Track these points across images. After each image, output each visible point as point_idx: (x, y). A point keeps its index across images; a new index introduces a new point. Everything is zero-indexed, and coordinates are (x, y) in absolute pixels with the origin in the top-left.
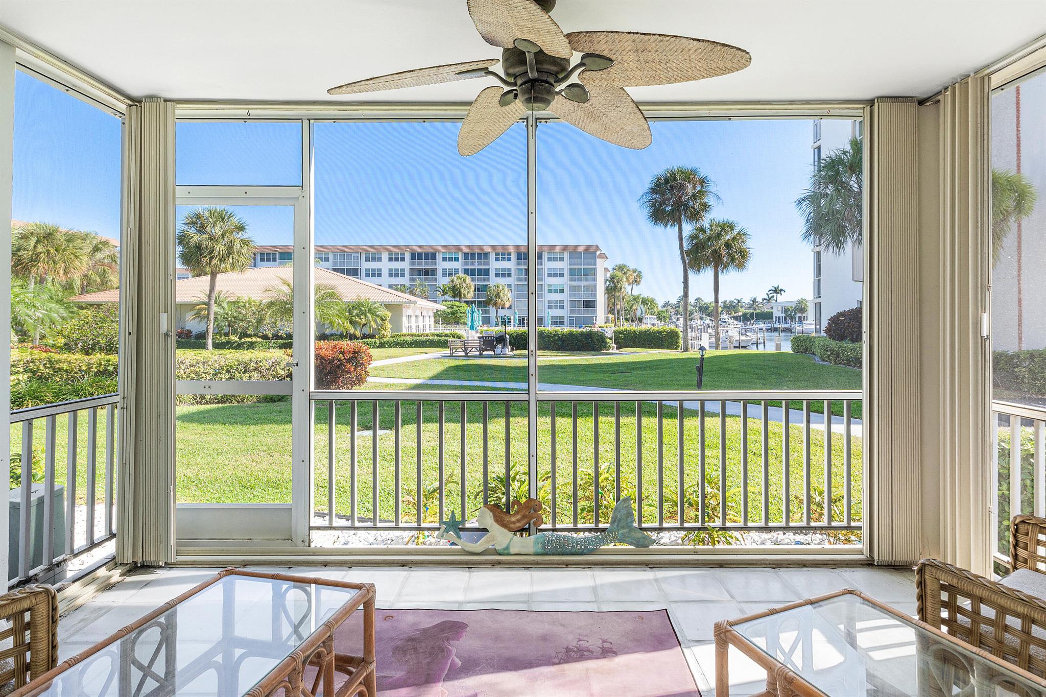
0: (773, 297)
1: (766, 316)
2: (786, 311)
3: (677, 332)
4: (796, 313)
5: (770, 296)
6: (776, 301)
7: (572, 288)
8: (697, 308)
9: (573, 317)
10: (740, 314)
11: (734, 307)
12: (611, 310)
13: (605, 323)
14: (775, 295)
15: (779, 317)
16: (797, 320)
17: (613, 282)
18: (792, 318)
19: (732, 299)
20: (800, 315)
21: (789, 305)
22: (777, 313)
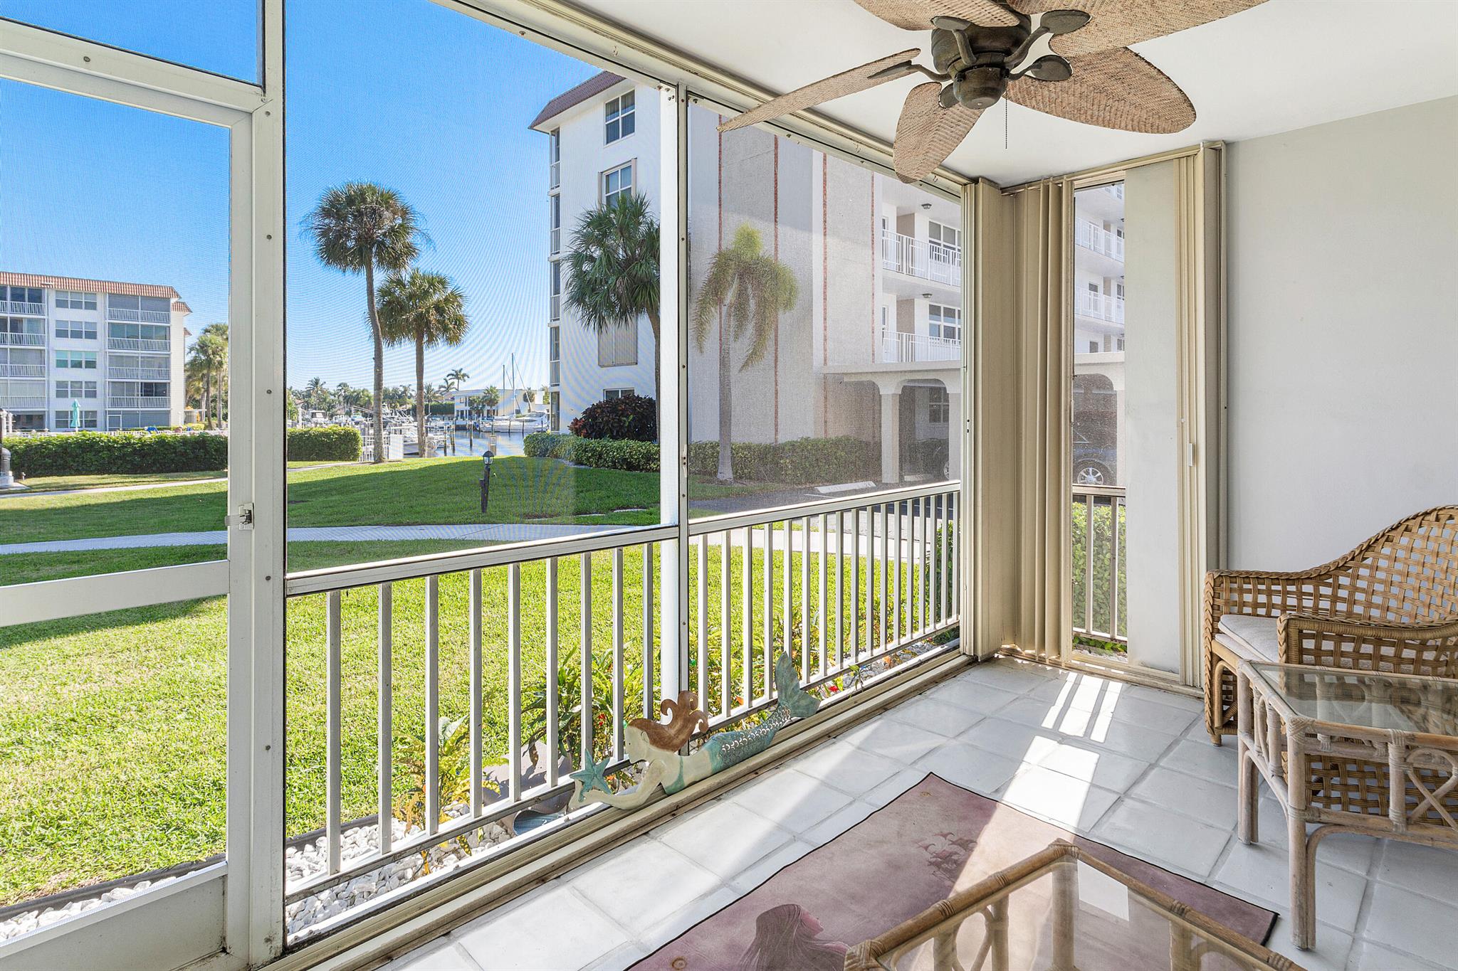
0: (453, 383)
1: (444, 410)
2: (471, 403)
3: (355, 434)
4: (484, 406)
5: (450, 382)
6: (457, 390)
7: (116, 361)
8: (341, 399)
9: (119, 412)
10: (409, 406)
11: (400, 396)
12: (192, 402)
13: (185, 422)
14: (456, 381)
15: (462, 412)
16: (485, 414)
17: (205, 353)
18: (479, 413)
19: (397, 385)
20: (489, 408)
21: (475, 396)
22: (460, 406)
